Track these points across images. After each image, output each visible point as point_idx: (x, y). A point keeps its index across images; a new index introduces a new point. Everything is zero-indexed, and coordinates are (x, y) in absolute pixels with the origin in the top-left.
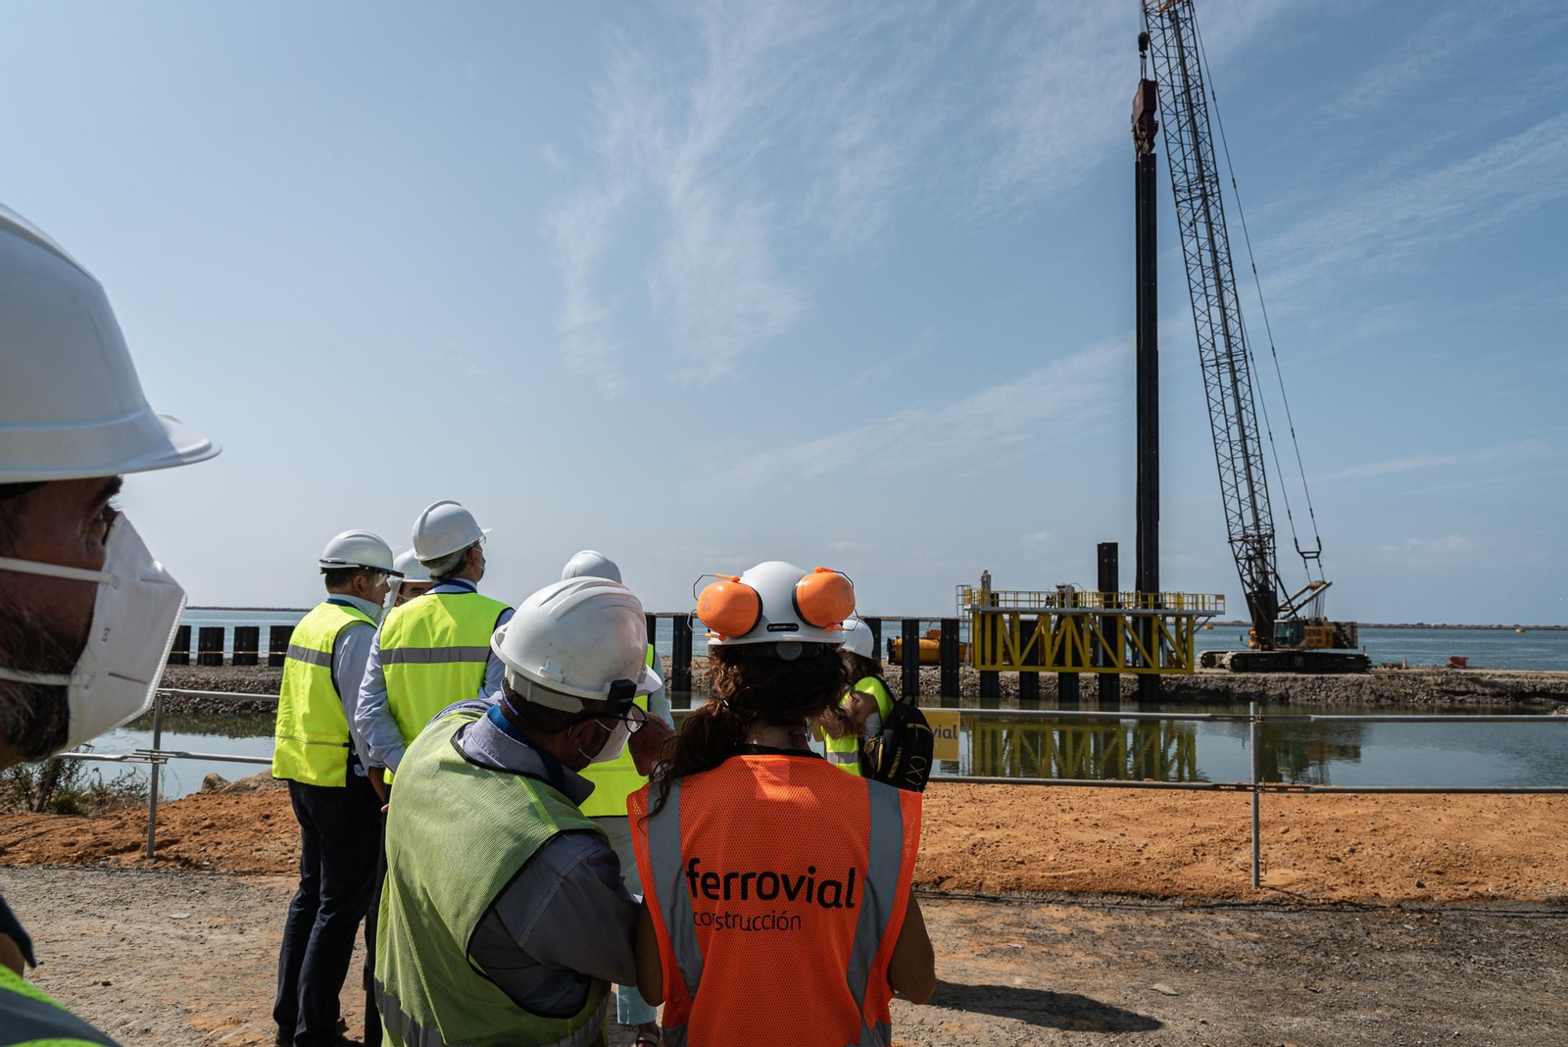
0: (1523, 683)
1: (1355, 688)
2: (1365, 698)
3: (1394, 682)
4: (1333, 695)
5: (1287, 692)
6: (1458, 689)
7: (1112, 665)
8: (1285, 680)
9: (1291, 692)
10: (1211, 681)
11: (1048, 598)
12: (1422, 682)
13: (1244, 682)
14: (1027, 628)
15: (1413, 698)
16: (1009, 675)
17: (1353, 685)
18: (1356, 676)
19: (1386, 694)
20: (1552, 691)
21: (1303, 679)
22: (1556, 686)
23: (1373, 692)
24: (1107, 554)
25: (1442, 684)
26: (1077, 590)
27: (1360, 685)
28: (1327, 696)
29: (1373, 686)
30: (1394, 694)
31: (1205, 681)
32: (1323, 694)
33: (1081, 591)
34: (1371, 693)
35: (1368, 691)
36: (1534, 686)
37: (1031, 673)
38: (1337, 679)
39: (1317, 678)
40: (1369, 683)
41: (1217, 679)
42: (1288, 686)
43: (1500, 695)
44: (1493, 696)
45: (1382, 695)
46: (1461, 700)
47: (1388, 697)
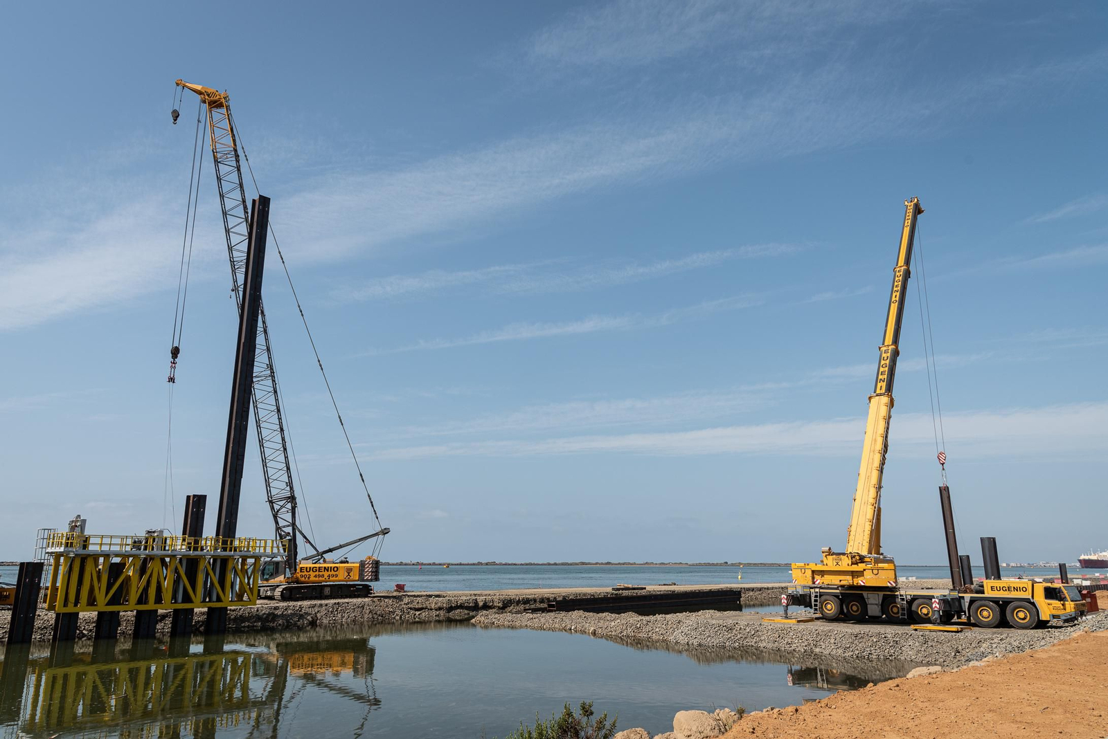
1: (359, 609)
2: (366, 616)
4: (346, 616)
5: (316, 616)
6: (417, 607)
7: (190, 601)
8: (314, 606)
9: (318, 615)
10: (262, 610)
11: (135, 542)
13: (286, 609)
14: (116, 570)
16: (88, 615)
17: (359, 607)
18: (359, 600)
19: (378, 613)
21: (326, 605)
22: (467, 601)
23: (370, 613)
24: (196, 505)
26: (166, 534)
27: (363, 607)
28: (343, 617)
29: (371, 607)
31: (258, 611)
32: (339, 616)
33: (170, 535)
35: (368, 611)
36: (457, 602)
37: (112, 613)
38: (348, 603)
39: (335, 604)
40: (369, 605)
41: (266, 608)
42: (316, 611)
43: (440, 609)
44: (436, 610)
45: (376, 614)
46: (419, 615)
47: (379, 615)
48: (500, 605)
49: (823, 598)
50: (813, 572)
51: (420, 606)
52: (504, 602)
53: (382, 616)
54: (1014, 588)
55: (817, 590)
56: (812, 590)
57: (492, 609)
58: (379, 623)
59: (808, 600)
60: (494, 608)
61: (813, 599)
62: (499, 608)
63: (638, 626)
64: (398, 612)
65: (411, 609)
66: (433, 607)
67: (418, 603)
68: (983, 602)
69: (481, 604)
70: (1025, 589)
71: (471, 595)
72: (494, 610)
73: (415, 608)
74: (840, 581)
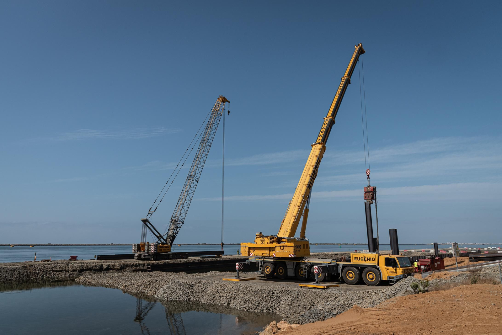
0: (84, 266)
1: (11, 272)
2: (14, 276)
3: (32, 268)
6: (58, 270)
12: (44, 267)
15: (37, 275)
17: (11, 271)
20: (94, 268)
22: (96, 266)
23: (19, 273)
25: (53, 267)
27: (14, 271)
29: (20, 271)
30: (29, 274)
34: (18, 274)
36: (88, 267)
40: (19, 269)
43: (74, 270)
44: (71, 271)
45: (23, 274)
46: (58, 274)
47: (25, 275)
48: (119, 268)
49: (265, 264)
50: (250, 248)
51: (61, 269)
52: (121, 266)
53: (27, 276)
54: (368, 258)
55: (262, 260)
56: (260, 260)
57: (112, 270)
58: (24, 282)
59: (257, 266)
60: (114, 269)
61: (260, 265)
62: (118, 269)
63: (148, 283)
64: (42, 273)
65: (53, 271)
66: (70, 269)
67: (60, 267)
68: (350, 268)
69: (105, 267)
70: (373, 259)
71: (98, 263)
72: (113, 271)
73: (57, 271)
74: (263, 254)
